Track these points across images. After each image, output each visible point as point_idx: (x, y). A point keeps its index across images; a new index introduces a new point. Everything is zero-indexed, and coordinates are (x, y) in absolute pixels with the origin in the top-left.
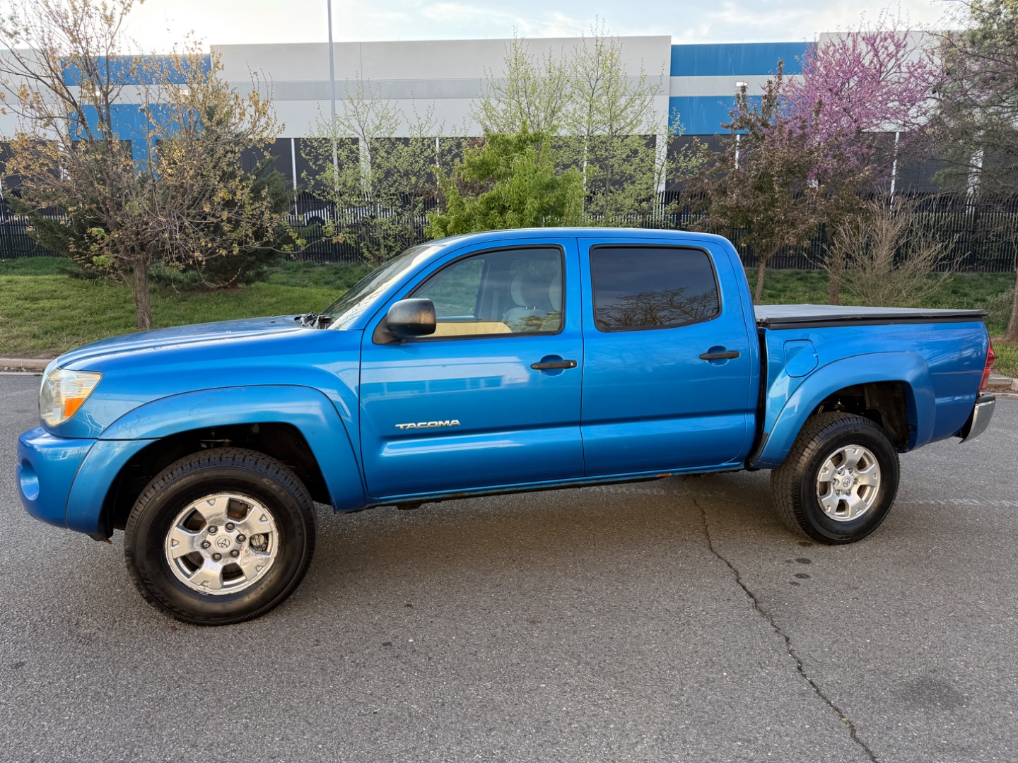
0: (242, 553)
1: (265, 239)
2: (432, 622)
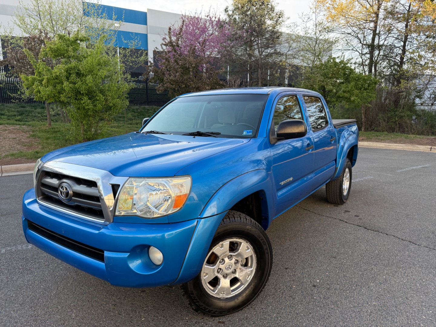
0: (238, 271)
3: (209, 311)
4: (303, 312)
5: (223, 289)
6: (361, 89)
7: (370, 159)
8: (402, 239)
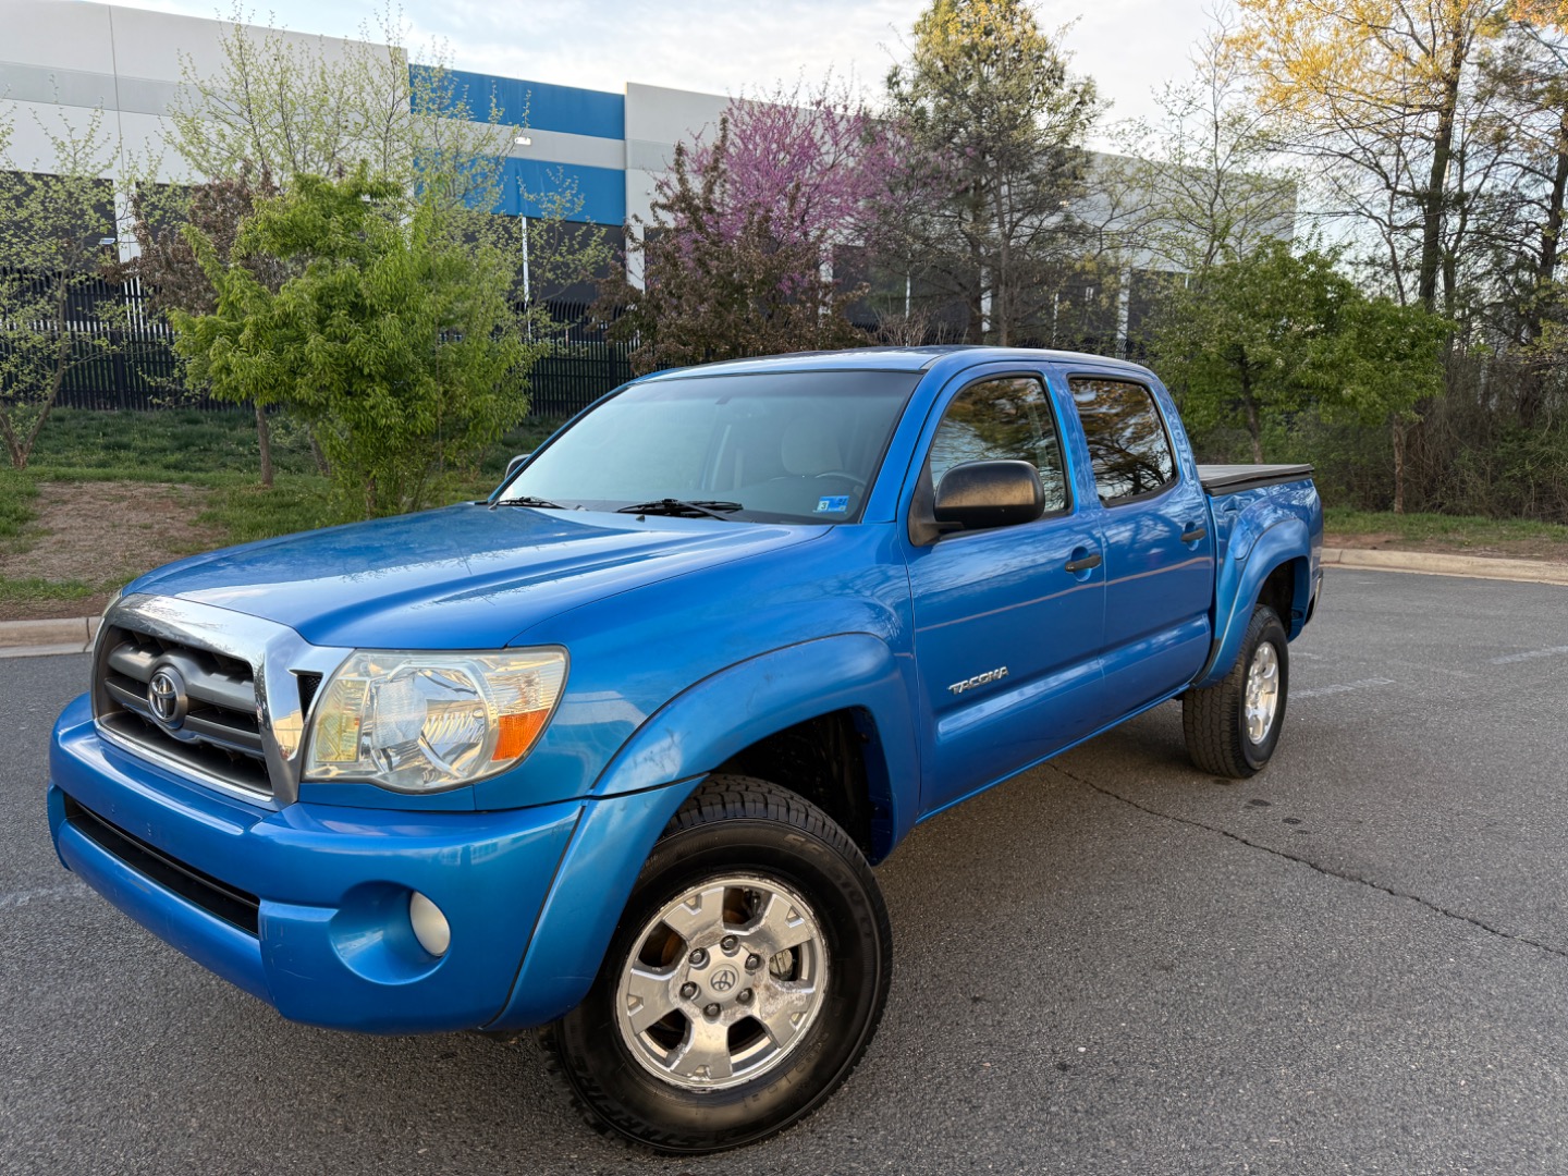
0: (759, 994)
3: (647, 1135)
4: (996, 1158)
5: (701, 1059)
6: (1381, 356)
7: (1399, 614)
8: (1445, 912)
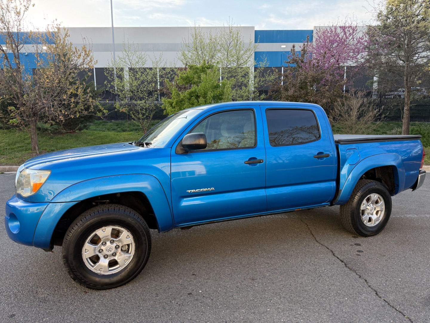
0: (118, 254)
1: (90, 110)
2: (207, 282)
3: (85, 282)
5: (101, 267)
